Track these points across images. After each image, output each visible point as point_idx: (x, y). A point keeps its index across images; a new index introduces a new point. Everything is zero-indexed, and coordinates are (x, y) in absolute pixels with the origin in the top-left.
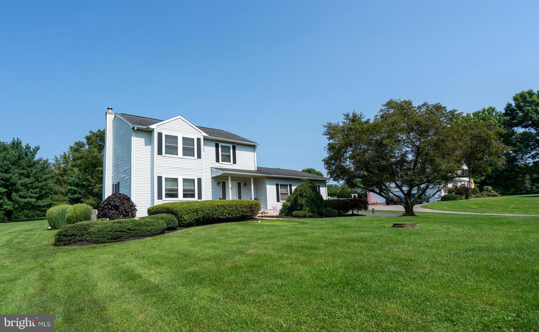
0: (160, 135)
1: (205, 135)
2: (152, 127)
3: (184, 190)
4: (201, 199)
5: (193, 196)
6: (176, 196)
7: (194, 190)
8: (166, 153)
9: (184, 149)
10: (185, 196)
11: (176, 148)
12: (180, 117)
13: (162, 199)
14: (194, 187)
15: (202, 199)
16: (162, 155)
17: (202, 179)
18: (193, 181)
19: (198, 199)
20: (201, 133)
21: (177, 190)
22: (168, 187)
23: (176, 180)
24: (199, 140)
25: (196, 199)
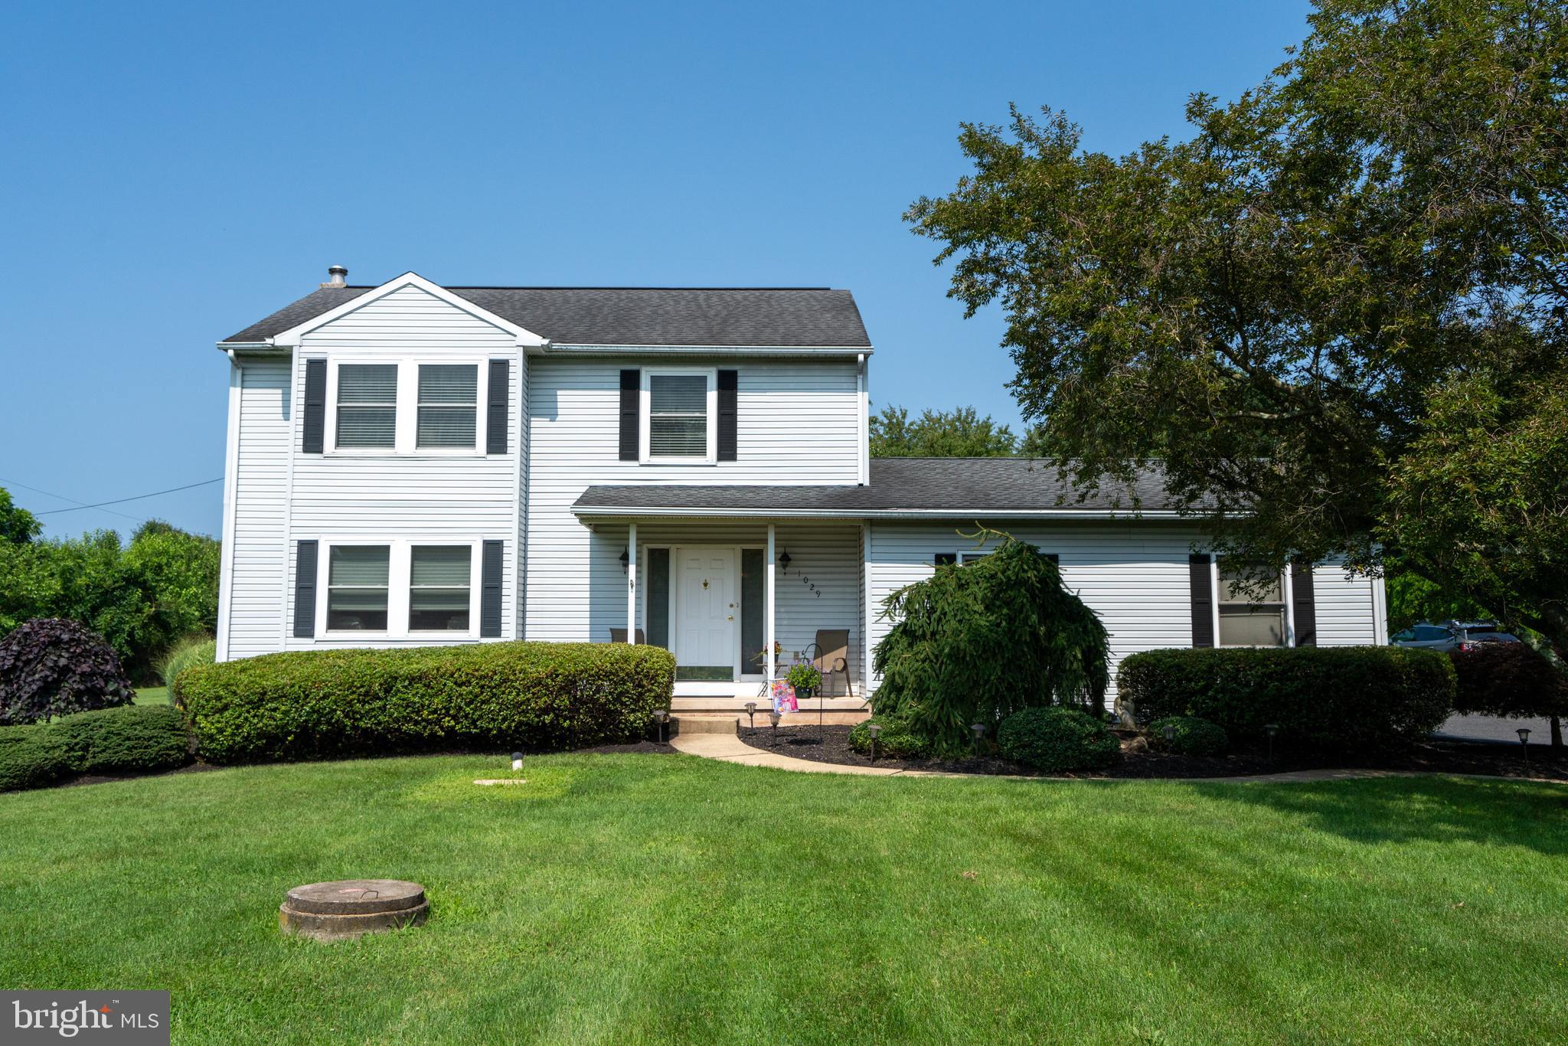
0: (316, 369)
1: (536, 340)
2: (281, 340)
3: (415, 597)
4: (499, 635)
5: (460, 620)
6: (377, 620)
7: (464, 597)
8: (339, 443)
9: (423, 416)
10: (418, 621)
11: (389, 417)
12: (410, 278)
13: (312, 636)
14: (468, 582)
15: (503, 634)
16: (321, 452)
17: (505, 543)
18: (462, 553)
19: (483, 635)
20: (512, 338)
21: (382, 597)
22: (344, 583)
23: (380, 554)
24: (499, 369)
25: (473, 633)
